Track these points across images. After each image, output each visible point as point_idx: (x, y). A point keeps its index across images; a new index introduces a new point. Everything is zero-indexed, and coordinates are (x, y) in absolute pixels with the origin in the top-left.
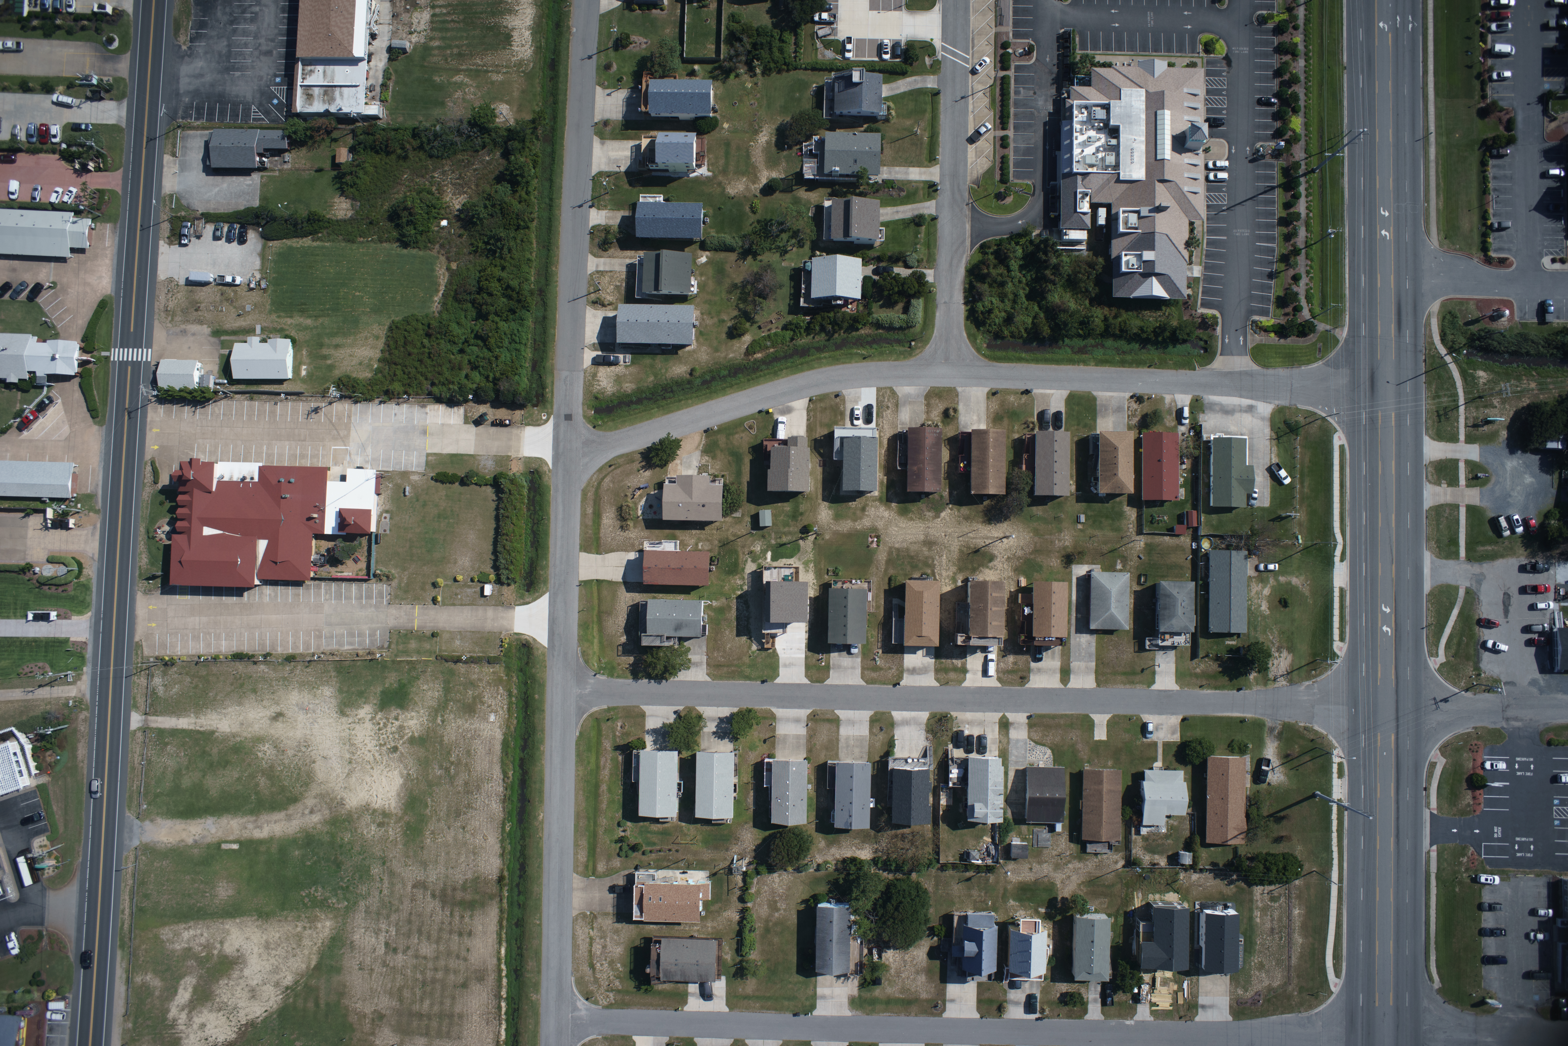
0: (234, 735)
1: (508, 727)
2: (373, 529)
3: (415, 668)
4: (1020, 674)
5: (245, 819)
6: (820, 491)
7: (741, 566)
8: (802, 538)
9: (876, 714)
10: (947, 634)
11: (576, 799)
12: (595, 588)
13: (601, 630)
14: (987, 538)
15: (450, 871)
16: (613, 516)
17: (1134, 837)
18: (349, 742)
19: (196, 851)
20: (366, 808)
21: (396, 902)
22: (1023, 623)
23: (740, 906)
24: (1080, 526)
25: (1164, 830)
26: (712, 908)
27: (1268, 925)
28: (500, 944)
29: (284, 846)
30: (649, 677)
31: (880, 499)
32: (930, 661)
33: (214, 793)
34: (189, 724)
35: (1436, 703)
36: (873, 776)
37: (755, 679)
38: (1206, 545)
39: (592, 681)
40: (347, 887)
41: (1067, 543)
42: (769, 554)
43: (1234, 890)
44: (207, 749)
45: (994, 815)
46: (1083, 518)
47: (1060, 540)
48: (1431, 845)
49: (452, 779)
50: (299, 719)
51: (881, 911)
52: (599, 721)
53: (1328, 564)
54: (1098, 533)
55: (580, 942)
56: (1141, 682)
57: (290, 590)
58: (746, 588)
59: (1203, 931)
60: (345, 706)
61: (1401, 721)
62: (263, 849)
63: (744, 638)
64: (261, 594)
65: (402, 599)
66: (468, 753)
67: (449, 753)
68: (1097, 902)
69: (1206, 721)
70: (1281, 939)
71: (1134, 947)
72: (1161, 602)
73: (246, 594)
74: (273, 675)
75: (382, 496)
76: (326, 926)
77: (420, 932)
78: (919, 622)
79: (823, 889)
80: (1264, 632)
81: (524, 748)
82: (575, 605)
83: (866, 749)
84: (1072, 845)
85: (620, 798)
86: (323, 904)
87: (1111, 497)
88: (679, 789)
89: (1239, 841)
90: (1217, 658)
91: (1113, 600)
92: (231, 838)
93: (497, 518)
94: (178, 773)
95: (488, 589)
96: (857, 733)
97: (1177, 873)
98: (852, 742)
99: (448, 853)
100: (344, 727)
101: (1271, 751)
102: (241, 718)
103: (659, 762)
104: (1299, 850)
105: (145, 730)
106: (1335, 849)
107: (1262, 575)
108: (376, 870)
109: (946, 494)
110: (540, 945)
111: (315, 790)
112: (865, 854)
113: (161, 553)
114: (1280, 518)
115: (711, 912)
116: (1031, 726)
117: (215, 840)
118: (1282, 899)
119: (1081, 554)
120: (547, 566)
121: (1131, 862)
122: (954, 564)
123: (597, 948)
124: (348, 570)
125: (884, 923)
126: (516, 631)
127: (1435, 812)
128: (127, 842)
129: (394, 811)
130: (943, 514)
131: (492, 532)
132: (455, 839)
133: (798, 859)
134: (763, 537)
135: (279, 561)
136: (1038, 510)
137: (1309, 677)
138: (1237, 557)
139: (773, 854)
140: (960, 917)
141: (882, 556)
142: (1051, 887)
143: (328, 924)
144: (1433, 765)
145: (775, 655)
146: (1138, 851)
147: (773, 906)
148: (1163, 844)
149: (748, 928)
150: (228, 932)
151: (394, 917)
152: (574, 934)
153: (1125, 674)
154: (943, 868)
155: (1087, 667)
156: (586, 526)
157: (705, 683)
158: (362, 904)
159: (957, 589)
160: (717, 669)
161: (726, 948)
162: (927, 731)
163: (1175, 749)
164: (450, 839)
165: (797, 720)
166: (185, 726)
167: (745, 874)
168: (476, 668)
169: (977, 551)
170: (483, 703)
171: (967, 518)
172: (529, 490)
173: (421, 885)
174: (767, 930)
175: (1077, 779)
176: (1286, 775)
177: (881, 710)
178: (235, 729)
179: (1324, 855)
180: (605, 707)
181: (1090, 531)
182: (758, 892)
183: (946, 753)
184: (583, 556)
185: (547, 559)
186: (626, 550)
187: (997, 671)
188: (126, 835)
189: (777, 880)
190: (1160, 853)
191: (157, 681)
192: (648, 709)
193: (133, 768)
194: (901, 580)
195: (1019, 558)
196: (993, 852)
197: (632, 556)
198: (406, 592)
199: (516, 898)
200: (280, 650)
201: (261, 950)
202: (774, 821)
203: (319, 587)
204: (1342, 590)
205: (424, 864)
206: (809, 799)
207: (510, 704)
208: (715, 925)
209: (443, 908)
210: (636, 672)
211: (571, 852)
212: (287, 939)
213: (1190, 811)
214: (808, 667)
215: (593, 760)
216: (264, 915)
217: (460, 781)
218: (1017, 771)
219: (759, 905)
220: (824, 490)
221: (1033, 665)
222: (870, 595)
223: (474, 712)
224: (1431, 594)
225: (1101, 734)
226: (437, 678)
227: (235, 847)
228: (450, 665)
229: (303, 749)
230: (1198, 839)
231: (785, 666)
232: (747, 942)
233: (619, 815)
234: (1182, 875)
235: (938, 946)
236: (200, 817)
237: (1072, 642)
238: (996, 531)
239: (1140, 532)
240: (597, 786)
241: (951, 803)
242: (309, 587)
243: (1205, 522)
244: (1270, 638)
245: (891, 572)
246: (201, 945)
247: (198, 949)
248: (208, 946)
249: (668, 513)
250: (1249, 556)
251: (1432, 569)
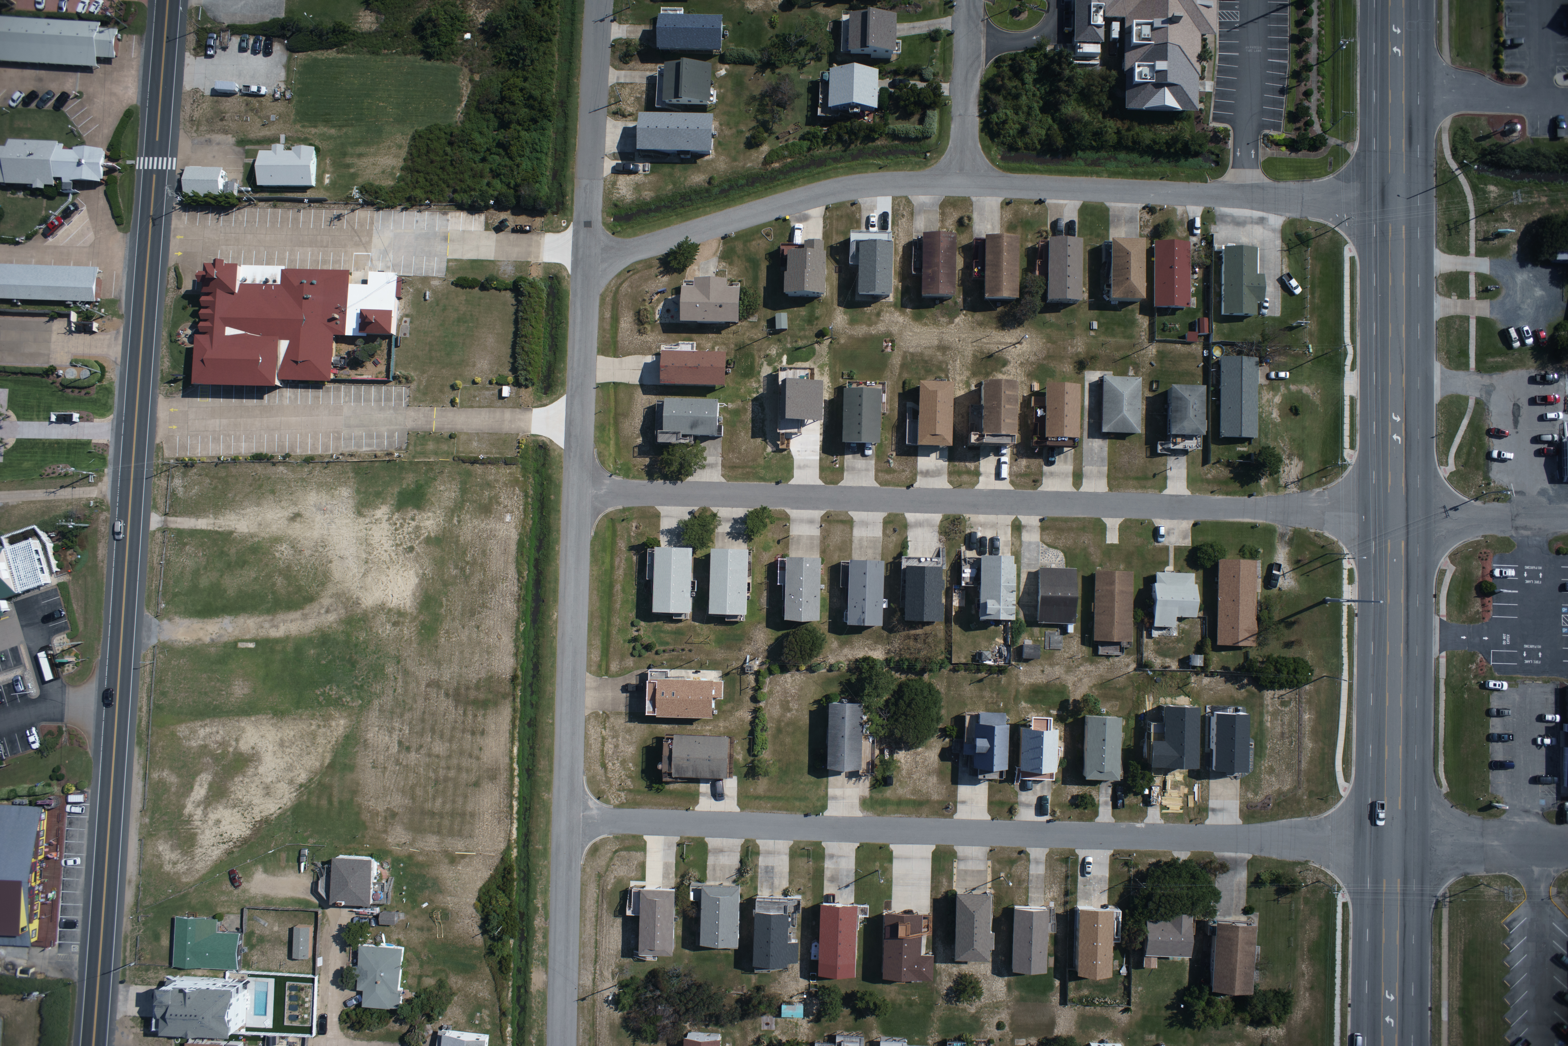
0: (252, 536)
1: (523, 527)
2: (393, 331)
3: (432, 469)
4: (1033, 477)
5: (261, 619)
6: (836, 296)
7: (757, 369)
8: (817, 342)
9: (889, 515)
10: (960, 437)
11: (590, 599)
12: (612, 391)
13: (617, 432)
14: (1001, 343)
15: (464, 670)
16: (630, 320)
17: (1145, 640)
18: (366, 542)
19: (213, 650)
20: (381, 608)
21: (410, 701)
22: (1036, 425)
23: (752, 706)
24: (1092, 333)
25: (1175, 634)
26: (725, 708)
27: (1278, 730)
28: (512, 743)
29: (300, 645)
30: (664, 478)
31: (895, 305)
32: (944, 464)
33: (231, 592)
34: (208, 525)
35: (1446, 511)
36: (886, 577)
37: (770, 480)
38: (1217, 352)
39: (607, 481)
40: (362, 686)
41: (1079, 350)
42: (785, 358)
43: (1245, 694)
44: (225, 549)
45: (1007, 611)
46: (1095, 325)
47: (1072, 347)
48: (1440, 652)
49: (467, 578)
50: (317, 519)
51: (893, 709)
52: (614, 522)
53: (1339, 373)
54: (1111, 340)
55: (592, 741)
56: (1152, 487)
57: (310, 393)
58: (761, 390)
59: (1213, 733)
60: (362, 507)
61: (1411, 529)
62: (279, 648)
63: (759, 440)
64: (281, 396)
65: (421, 401)
66: (484, 553)
67: (464, 553)
68: (1108, 705)
69: (1217, 526)
70: (1291, 743)
71: (1145, 750)
72: (1173, 405)
73: (266, 396)
74: (291, 476)
75: (403, 301)
76: (340, 725)
77: (433, 731)
78: (933, 420)
79: (835, 689)
80: (1275, 440)
81: (539, 549)
82: (592, 407)
83: (879, 550)
84: (1084, 648)
85: (634, 598)
86: (337, 703)
87: (1124, 304)
88: (693, 588)
89: (1249, 643)
90: (1229, 464)
91: (1125, 403)
92: (248, 637)
93: (516, 322)
94: (196, 573)
95: (506, 391)
96: (870, 534)
97: (1188, 677)
98: (865, 544)
99: (462, 652)
100: (361, 527)
101: (1282, 556)
102: (259, 518)
103: (674, 558)
104: (1309, 655)
105: (164, 530)
106: (1345, 654)
107: (1274, 383)
108: (390, 669)
109: (960, 300)
110: (552, 744)
111: (331, 589)
112: (878, 654)
113: (183, 355)
114: (1291, 328)
115: (724, 712)
116: (1043, 529)
117: (232, 639)
118: (1293, 704)
119: (1093, 358)
120: (565, 369)
121: (1142, 665)
122: (968, 369)
123: (609, 748)
124: (368, 372)
125: (896, 720)
126: (533, 432)
127: (1445, 619)
128: (145, 641)
129: (409, 611)
130: (957, 320)
131: (511, 336)
132: (470, 638)
133: (811, 656)
134: (779, 340)
135: (300, 360)
136: (1050, 317)
137: (1319, 484)
138: (1249, 363)
139: (786, 650)
140: (972, 716)
141: (896, 361)
142: (1062, 689)
143: (342, 722)
144: (1442, 573)
145: (790, 457)
146: (1149, 654)
147: (785, 707)
148: (1174, 648)
149: (760, 727)
150: (243, 730)
151: (408, 715)
152: (586, 733)
153: (1137, 478)
154: (956, 668)
155: (1099, 472)
156: (604, 330)
157: (719, 484)
158: (376, 702)
159: (971, 393)
160: (732, 470)
161: (738, 748)
162: (940, 533)
163: (1186, 553)
164: (464, 638)
165: (811, 522)
166: (204, 527)
167: (757, 674)
168: (492, 469)
169: (990, 356)
170: (499, 504)
171: (981, 324)
172: (548, 295)
173: (434, 684)
174: (779, 730)
175: (1089, 582)
176: (1297, 580)
177: (895, 511)
178: (254, 529)
179: (1335, 660)
180: (620, 507)
181: (1102, 338)
182: (771, 692)
183: (959, 554)
184: (601, 359)
185: (564, 362)
186: (643, 353)
187: (1010, 474)
188: (144, 634)
189: (789, 680)
190: (1171, 656)
191: (177, 482)
192: (662, 510)
193: (152, 568)
194: (914, 384)
195: (1032, 363)
196: (1005, 653)
197: (649, 359)
198: (425, 394)
199: (528, 698)
200: (298, 451)
201: (276, 748)
202: (788, 617)
203: (339, 390)
204: (1352, 399)
205: (438, 663)
206: (823, 599)
207: (526, 504)
208: (727, 724)
209: (456, 707)
210: (651, 473)
211: (585, 651)
212: (302, 737)
213: (1201, 615)
214: (822, 469)
215: (607, 560)
216: (279, 714)
217: (475, 581)
218: (1029, 574)
219: (772, 705)
220: (839, 295)
221: (1046, 469)
222: (884, 398)
223: (491, 512)
224: (1441, 404)
225: (1113, 538)
226: (454, 479)
227: (252, 645)
228: (468, 466)
229: (320, 549)
230: (1209, 642)
231: (800, 467)
232: (759, 741)
233: (633, 615)
234: (1193, 679)
235: (950, 748)
236: (218, 617)
237: (1085, 446)
238: (1009, 336)
239: (1151, 339)
240: (611, 586)
241: (963, 604)
242: (328, 390)
243: (1217, 331)
244: (1282, 446)
245: (906, 376)
246: (217, 742)
247: (213, 746)
248: (223, 744)
249: (685, 316)
250: (1260, 363)
251: (1442, 379)
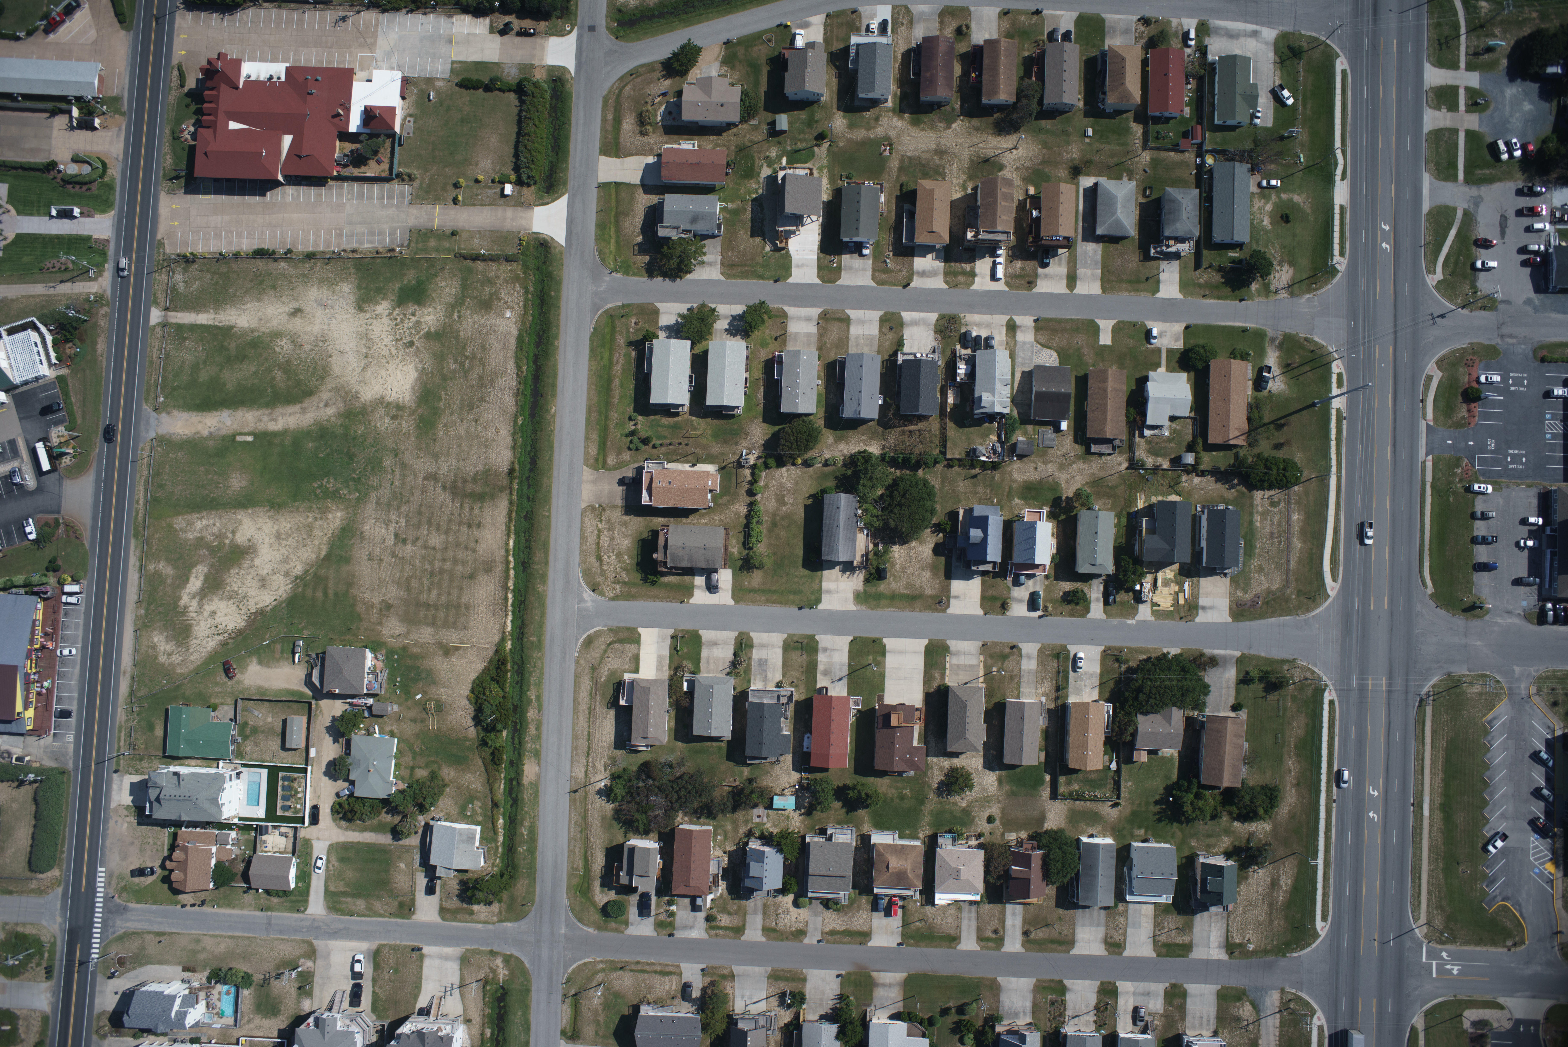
0: (252, 331)
1: (523, 323)
2: (397, 129)
3: (433, 266)
4: (1027, 279)
5: (260, 412)
6: (835, 101)
7: (757, 170)
8: (816, 145)
9: (886, 314)
10: (957, 237)
11: (588, 393)
12: (613, 191)
13: (618, 230)
14: (997, 149)
15: (462, 463)
16: (633, 121)
17: (1137, 439)
18: (366, 337)
19: (211, 443)
20: (380, 401)
21: (407, 494)
22: (1031, 226)
23: (748, 499)
24: (1087, 140)
25: (1167, 434)
26: (721, 501)
27: (1268, 530)
28: (509, 536)
29: (298, 438)
30: (665, 275)
31: (893, 110)
32: (940, 265)
33: (230, 386)
34: (208, 320)
35: (1433, 319)
36: (882, 375)
37: (768, 278)
38: (1210, 160)
39: (607, 278)
40: (359, 479)
41: (1074, 156)
42: (784, 161)
43: (1235, 494)
44: (225, 344)
45: (1001, 403)
46: (1090, 132)
47: (1068, 153)
48: (1427, 456)
49: (466, 373)
50: (317, 315)
51: (888, 500)
52: (613, 318)
53: (1329, 182)
54: (1106, 147)
55: (588, 534)
56: (1145, 290)
57: (313, 190)
58: (761, 191)
59: (1204, 531)
60: (363, 302)
61: (1399, 334)
62: (277, 441)
63: (758, 239)
64: (284, 193)
65: (423, 199)
66: (483, 348)
67: (464, 348)
68: (1101, 502)
69: (1209, 329)
70: (1280, 543)
71: (1137, 547)
72: (1166, 207)
73: (268, 194)
74: (292, 271)
75: (407, 101)
76: (337, 517)
77: (429, 523)
78: (930, 218)
79: (831, 483)
80: (1267, 246)
81: (538, 345)
82: (593, 206)
83: (876, 348)
84: (1077, 446)
85: (632, 392)
86: (335, 495)
87: (1119, 112)
88: (691, 382)
89: (1239, 442)
90: (1220, 269)
91: (1119, 205)
92: (246, 430)
93: (519, 122)
94: (195, 368)
95: (508, 189)
96: (867, 332)
97: (1179, 476)
98: (862, 341)
99: (460, 446)
100: (361, 322)
101: (1272, 359)
102: (260, 313)
103: (672, 349)
104: (1298, 457)
105: (164, 325)
106: (1333, 456)
107: (1265, 191)
108: (388, 462)
109: (957, 106)
110: (548, 537)
111: (330, 383)
112: (874, 449)
113: (186, 152)
114: (1282, 138)
115: (719, 505)
116: (1037, 329)
117: (230, 432)
118: (1282, 504)
119: (1088, 163)
120: (567, 168)
121: (1134, 465)
122: (964, 173)
123: (605, 541)
124: (372, 170)
125: (891, 511)
126: (534, 230)
127: (1431, 423)
128: (143, 434)
129: (408, 404)
130: (954, 126)
131: (514, 136)
132: (468, 432)
133: (808, 448)
134: (779, 143)
135: (304, 154)
136: (1046, 124)
137: (1309, 291)
138: (1241, 169)
139: (782, 441)
140: (965, 511)
141: (894, 164)
142: (1055, 487)
143: (339, 514)
144: (1429, 378)
145: (788, 256)
146: (1141, 453)
147: (781, 501)
148: (1166, 447)
149: (755, 520)
150: (240, 522)
151: (404, 508)
152: (582, 526)
153: (1130, 282)
154: (950, 463)
155: (1093, 275)
156: (606, 131)
157: (718, 282)
158: (373, 495)
159: (967, 196)
160: (730, 268)
161: (734, 541)
162: (936, 332)
163: (1178, 356)
164: (462, 432)
165: (808, 319)
166: (204, 322)
167: (753, 468)
168: (493, 266)
169: (987, 161)
170: (499, 300)
171: (977, 129)
172: (552, 97)
173: (432, 477)
174: (774, 524)
175: (1082, 382)
176: (1286, 383)
177: (891, 310)
178: (254, 324)
179: (1323, 463)
180: (620, 304)
181: (1097, 145)
182: (766, 486)
183: (954, 353)
184: (603, 159)
185: (567, 162)
186: (645, 155)
187: (1005, 275)
188: (142, 427)
189: (785, 474)
190: (1163, 456)
191: (178, 277)
192: (662, 306)
193: (152, 362)
194: (912, 186)
195: (1028, 168)
196: (999, 449)
197: (651, 160)
198: (427, 192)
199: (525, 491)
200: (300, 248)
201: (272, 541)
202: (785, 409)
203: (342, 188)
204: (1342, 207)
205: (436, 457)
206: (819, 395)
207: (526, 300)
208: (723, 518)
209: (453, 499)
210: (651, 271)
211: (582, 445)
212: (298, 529)
213: (1192, 415)
214: (820, 268)
215: (606, 355)
216: (276, 506)
217: (474, 376)
218: (1023, 372)
219: (767, 499)
220: (839, 100)
221: (1040, 271)
222: (882, 198)
223: (491, 308)
224: (1429, 214)
225: (1105, 339)
226: (455, 276)
227: (250, 439)
228: (469, 263)
229: (320, 344)
230: (1200, 441)
231: (798, 266)
232: (754, 533)
233: (630, 409)
234: (1184, 478)
235: (944, 542)
236: (216, 410)
237: (1079, 249)
238: (1006, 142)
239: (1145, 147)
240: (609, 381)
241: (958, 402)
242: (331, 188)
243: (1210, 140)
244: (1273, 252)
245: (903, 179)
246: (213, 534)
247: (210, 538)
248: (220, 536)
249: (687, 115)
250: (1252, 170)
251: (1430, 190)
